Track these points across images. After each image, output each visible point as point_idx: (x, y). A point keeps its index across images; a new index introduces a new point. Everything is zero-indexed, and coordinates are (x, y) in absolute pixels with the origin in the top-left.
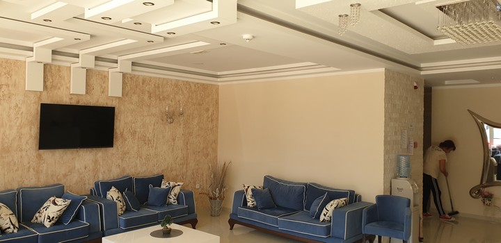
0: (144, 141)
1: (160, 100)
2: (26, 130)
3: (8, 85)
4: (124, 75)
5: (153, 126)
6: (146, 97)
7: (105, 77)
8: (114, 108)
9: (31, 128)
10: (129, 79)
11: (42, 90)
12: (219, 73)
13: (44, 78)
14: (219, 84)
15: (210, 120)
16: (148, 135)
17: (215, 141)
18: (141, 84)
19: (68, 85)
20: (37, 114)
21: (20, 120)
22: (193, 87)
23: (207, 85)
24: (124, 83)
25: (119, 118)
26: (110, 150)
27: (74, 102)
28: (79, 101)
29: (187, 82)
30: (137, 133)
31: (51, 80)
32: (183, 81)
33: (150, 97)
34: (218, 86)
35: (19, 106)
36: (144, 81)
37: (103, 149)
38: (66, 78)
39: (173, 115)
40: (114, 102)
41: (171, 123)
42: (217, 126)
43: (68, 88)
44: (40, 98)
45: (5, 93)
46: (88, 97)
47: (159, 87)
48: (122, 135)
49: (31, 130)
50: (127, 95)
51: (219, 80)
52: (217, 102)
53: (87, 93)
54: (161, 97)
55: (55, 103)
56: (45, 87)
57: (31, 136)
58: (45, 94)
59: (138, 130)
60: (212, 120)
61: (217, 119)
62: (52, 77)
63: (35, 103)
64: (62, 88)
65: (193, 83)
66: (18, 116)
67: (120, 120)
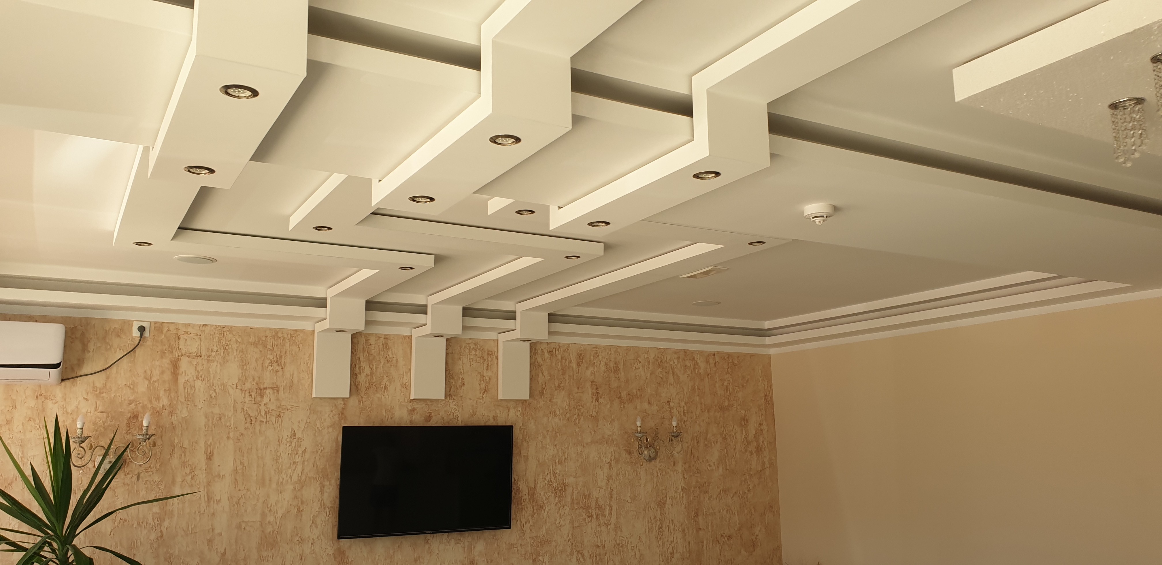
0: (587, 508)
1: (621, 402)
2: (311, 492)
3: (276, 389)
4: (534, 346)
5: (606, 468)
6: (587, 396)
7: (490, 353)
8: (511, 427)
9: (322, 486)
10: (547, 355)
11: (347, 395)
12: (767, 325)
13: (353, 366)
14: (772, 351)
15: (752, 448)
16: (595, 494)
17: (773, 507)
18: (574, 365)
19: (406, 380)
20: (337, 450)
21: (299, 468)
22: (702, 365)
23: (739, 356)
24: (534, 365)
25: (523, 453)
26: (504, 536)
27: (418, 420)
28: (430, 417)
29: (685, 351)
30: (569, 490)
31: (367, 371)
32: (676, 352)
33: (597, 396)
34: (769, 356)
35: (299, 435)
36: (580, 358)
37: (488, 534)
38: (401, 363)
39: (656, 438)
40: (512, 412)
41: (651, 459)
42: (773, 465)
43: (406, 386)
44: (342, 414)
45: (271, 406)
46: (452, 405)
47: (616, 370)
48: (532, 493)
49: (322, 492)
50: (542, 393)
51: (768, 340)
52: (769, 401)
53: (448, 395)
54: (624, 394)
55: (377, 424)
56: (354, 387)
57: (323, 507)
58: (354, 402)
59: (571, 480)
60: (759, 450)
61: (773, 444)
62: (370, 362)
63: (332, 426)
64: (391, 388)
65: (701, 353)
66: (297, 459)
67: (526, 458)
